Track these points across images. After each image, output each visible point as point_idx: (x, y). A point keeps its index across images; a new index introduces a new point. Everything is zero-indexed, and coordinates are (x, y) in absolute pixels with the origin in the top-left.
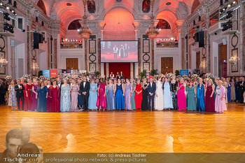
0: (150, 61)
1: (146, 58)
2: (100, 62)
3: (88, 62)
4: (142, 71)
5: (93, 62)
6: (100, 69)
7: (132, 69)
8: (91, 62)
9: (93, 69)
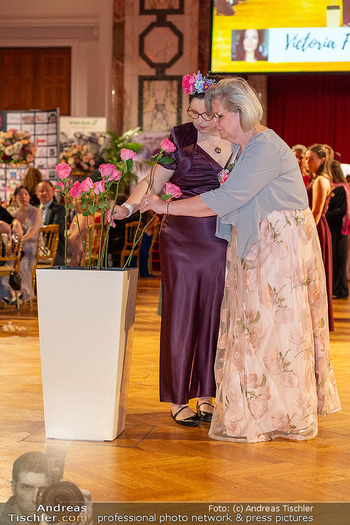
8: (152, 72)
9: (164, 116)
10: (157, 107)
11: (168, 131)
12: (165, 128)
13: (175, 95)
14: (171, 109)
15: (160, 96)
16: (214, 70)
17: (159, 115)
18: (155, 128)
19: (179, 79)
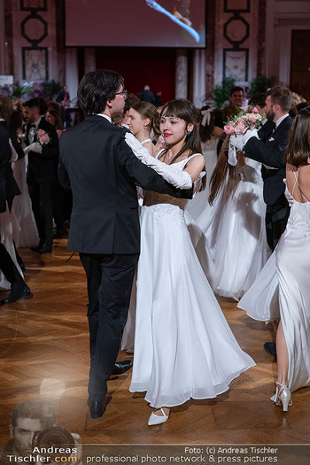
0: (251, 44)
1: (237, 30)
2: (62, 47)
3: (18, 42)
4: (218, 80)
5: (35, 45)
6: (63, 72)
7: (182, 74)
8: (30, 45)
9: (38, 71)
10: (33, 66)
11: (41, 79)
12: (38, 78)
13: (44, 59)
14: (42, 67)
15: (35, 59)
16: (67, 44)
17: (35, 70)
18: (33, 78)
19: (46, 49)
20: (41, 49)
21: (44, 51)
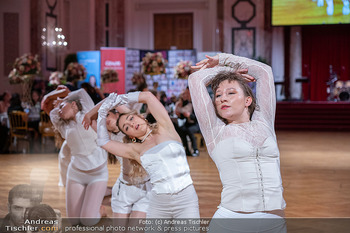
2: (268, 26)
3: (229, 24)
5: (244, 25)
6: (269, 49)
8: (239, 25)
9: (246, 49)
10: (242, 44)
15: (244, 38)
16: (274, 24)
17: (243, 49)
19: (254, 29)
20: (249, 29)
21: (252, 31)
